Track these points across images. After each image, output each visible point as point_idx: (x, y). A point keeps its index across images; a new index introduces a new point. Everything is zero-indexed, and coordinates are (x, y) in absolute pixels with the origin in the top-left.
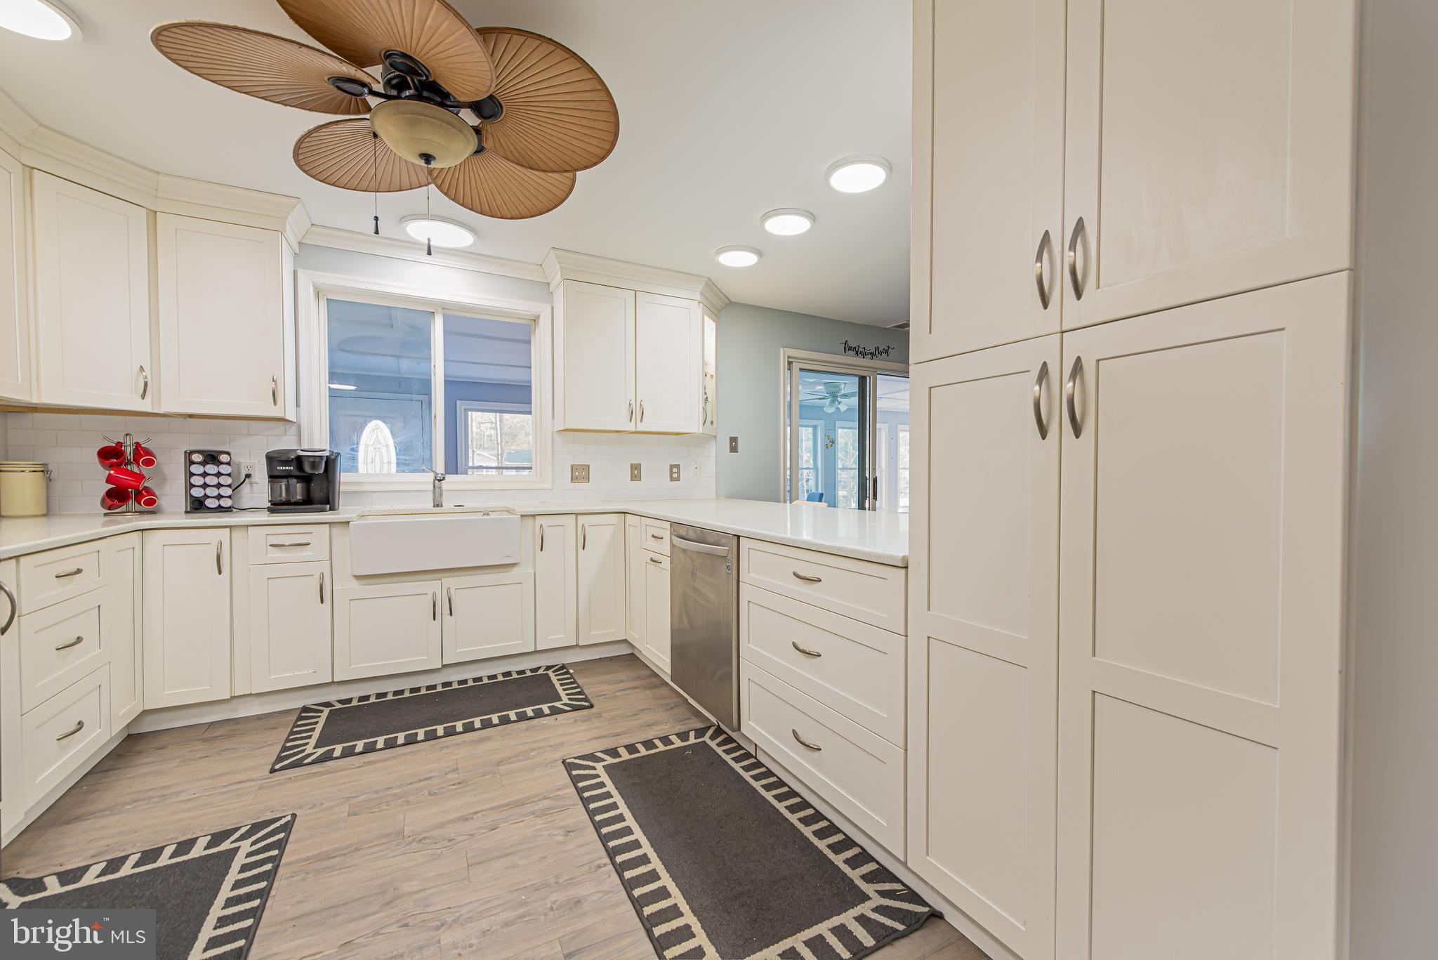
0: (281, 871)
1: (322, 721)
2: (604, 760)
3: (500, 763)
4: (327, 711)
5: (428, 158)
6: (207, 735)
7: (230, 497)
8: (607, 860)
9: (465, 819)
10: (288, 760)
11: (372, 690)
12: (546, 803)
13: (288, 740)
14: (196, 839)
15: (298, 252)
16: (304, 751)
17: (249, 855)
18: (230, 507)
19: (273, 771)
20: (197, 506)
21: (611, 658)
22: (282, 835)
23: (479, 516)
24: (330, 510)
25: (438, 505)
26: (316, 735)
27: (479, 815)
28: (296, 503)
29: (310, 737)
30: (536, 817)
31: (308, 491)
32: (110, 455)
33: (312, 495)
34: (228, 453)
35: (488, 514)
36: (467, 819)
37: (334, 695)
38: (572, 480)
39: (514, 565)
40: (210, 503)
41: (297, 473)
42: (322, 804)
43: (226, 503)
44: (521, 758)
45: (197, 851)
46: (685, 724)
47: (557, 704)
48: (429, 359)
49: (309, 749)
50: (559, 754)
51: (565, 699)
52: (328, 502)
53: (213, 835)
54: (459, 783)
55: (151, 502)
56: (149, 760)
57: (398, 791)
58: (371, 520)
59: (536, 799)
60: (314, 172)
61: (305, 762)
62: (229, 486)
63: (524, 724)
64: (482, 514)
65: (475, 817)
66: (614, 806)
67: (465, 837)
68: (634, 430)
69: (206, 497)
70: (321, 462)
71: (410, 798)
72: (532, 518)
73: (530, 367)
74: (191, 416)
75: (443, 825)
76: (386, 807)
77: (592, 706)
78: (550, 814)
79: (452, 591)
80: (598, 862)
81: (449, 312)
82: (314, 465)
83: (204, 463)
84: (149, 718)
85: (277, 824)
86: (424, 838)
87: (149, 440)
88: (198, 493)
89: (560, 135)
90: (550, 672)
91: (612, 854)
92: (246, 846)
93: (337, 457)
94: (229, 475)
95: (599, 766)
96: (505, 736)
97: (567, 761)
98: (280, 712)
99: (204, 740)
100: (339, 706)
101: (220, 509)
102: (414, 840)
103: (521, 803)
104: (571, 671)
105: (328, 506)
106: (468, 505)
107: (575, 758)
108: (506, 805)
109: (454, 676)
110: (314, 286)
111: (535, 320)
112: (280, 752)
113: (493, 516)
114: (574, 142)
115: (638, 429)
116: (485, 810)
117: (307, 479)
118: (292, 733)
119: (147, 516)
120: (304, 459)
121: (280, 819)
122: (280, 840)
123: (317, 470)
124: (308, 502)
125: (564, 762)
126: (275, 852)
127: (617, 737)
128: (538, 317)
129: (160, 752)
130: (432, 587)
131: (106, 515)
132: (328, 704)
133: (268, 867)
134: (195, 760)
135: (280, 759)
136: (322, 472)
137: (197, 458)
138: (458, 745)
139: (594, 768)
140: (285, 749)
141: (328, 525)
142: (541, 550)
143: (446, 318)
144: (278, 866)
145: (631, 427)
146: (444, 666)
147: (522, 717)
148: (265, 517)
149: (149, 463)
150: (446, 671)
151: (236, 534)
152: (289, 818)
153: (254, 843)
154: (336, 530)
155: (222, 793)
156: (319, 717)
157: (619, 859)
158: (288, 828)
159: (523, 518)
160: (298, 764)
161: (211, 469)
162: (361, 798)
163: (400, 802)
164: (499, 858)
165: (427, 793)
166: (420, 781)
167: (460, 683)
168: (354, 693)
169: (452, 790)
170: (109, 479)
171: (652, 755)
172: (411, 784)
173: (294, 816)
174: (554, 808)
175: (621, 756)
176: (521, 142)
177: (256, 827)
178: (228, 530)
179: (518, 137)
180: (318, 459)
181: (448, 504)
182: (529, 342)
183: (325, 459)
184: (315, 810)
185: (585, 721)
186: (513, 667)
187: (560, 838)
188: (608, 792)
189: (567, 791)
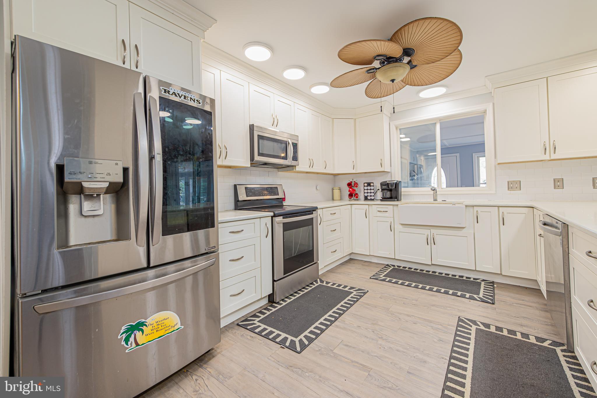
0: (358, 302)
1: (389, 270)
2: (479, 326)
3: (433, 305)
4: (393, 267)
5: (393, 81)
6: (364, 264)
7: (373, 196)
8: (448, 359)
9: (408, 316)
10: (375, 277)
11: (408, 265)
12: (440, 327)
13: (378, 272)
14: (348, 286)
15: (390, 116)
16: (380, 276)
17: (354, 295)
18: (374, 199)
19: (370, 278)
20: (366, 198)
21: (526, 288)
22: (362, 294)
23: (451, 205)
24: (397, 201)
25: (435, 200)
26: (386, 273)
27: (414, 317)
28: (388, 198)
29: (384, 273)
30: (432, 329)
31: (391, 194)
32: (349, 185)
33: (392, 196)
34: (373, 183)
35: (455, 205)
36: (409, 316)
37: (396, 264)
38: (508, 189)
39: (464, 228)
40: (369, 198)
41: (388, 189)
42: (376, 291)
43: (373, 198)
44: (442, 307)
45: (346, 289)
46: (549, 336)
47: (475, 296)
48: (435, 141)
49: (381, 276)
50: (459, 314)
51: (481, 295)
52: (396, 198)
53: (351, 287)
54: (415, 305)
55: (357, 197)
56: (350, 265)
57: (396, 298)
58: (411, 205)
59: (437, 323)
60: (373, 97)
61: (379, 279)
62: (373, 193)
63: (453, 297)
64: (452, 204)
65: (412, 317)
66: (468, 344)
67: (404, 321)
68: (548, 158)
69: (368, 196)
70: (394, 185)
71: (397, 302)
72: (472, 207)
73: (484, 134)
74: (366, 173)
75: (401, 314)
76: (389, 300)
77: (493, 304)
78: (438, 331)
79: (435, 235)
80: (444, 356)
81: (441, 121)
82: (392, 186)
83: (367, 186)
84: (353, 255)
85: (363, 291)
86: (393, 314)
87: (357, 180)
88: (366, 195)
89: (438, 45)
90: (483, 283)
91: (451, 357)
92: (355, 293)
93: (399, 182)
94: (373, 189)
95: (474, 327)
96: (442, 298)
97: (460, 318)
98: (382, 264)
99: (363, 265)
100: (396, 267)
101: (371, 200)
102: (390, 313)
103: (431, 322)
104: (495, 286)
105: (396, 199)
106: (448, 201)
107: (465, 318)
108: (425, 319)
109: (438, 270)
110: (395, 126)
111: (485, 112)
112: (375, 274)
113: (457, 205)
114: (445, 44)
115: (552, 158)
116: (416, 317)
117: (391, 190)
118: (381, 270)
119: (356, 201)
120: (389, 184)
121: (364, 290)
122: (362, 295)
123: (392, 187)
124: (391, 198)
125: (459, 317)
126: (359, 297)
127: (496, 321)
128: (486, 110)
129: (353, 264)
130: (427, 232)
131: (349, 200)
132: (394, 266)
133: (355, 299)
134: (358, 268)
135: (374, 276)
136: (394, 188)
137: (366, 185)
138: (423, 293)
139: (471, 326)
140: (376, 274)
141: (392, 206)
142: (478, 223)
143: (441, 123)
144: (358, 301)
145: (547, 157)
146: (432, 264)
147: (454, 294)
148: (379, 202)
149: (356, 187)
150: (433, 266)
151: (370, 207)
152: (366, 291)
153: (356, 293)
154: (395, 207)
155: (358, 279)
156: (389, 268)
157: (452, 361)
158: (365, 293)
159: (467, 207)
160: (376, 279)
161: (369, 188)
162: (385, 295)
163: (394, 301)
164: (410, 332)
165: (403, 302)
166: (403, 298)
167: (440, 273)
168: (403, 265)
169: (411, 305)
170: (349, 191)
171: (509, 337)
172: (401, 298)
173: (368, 291)
174: (441, 330)
175: (490, 329)
176: (426, 56)
177: (359, 290)
178: (368, 206)
179: (424, 55)
180: (393, 184)
181: (439, 200)
182: (483, 123)
183: (395, 184)
184: (373, 292)
185: (484, 308)
186: (466, 274)
187: (436, 340)
188: (470, 338)
189: (452, 328)
